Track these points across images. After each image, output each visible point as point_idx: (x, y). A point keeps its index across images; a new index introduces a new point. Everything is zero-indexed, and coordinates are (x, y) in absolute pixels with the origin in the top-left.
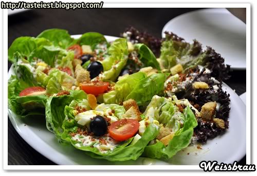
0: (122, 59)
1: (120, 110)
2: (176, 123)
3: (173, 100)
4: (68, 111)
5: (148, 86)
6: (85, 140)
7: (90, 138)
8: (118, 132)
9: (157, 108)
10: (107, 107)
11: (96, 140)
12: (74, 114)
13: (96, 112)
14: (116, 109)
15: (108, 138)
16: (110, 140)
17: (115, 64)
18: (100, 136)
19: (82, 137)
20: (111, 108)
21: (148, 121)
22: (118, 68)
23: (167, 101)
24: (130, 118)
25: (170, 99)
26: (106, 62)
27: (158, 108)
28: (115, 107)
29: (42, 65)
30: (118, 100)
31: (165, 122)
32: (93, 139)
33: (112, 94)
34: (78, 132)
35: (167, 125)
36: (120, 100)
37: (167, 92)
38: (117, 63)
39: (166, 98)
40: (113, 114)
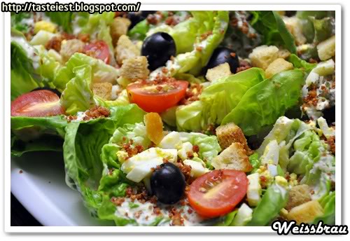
0: (214, 31)
1: (209, 146)
2: (322, 179)
3: (318, 126)
4: (108, 153)
5: (268, 98)
6: (141, 212)
7: (150, 208)
8: (206, 201)
9: (284, 142)
10: (185, 139)
11: (162, 211)
12: (120, 160)
13: (163, 151)
14: (202, 144)
15: (186, 208)
16: (190, 212)
17: (201, 41)
18: (170, 203)
19: (136, 206)
20: (192, 141)
21: (267, 174)
22: (206, 50)
23: (307, 128)
24: (231, 167)
25: (313, 123)
26: (182, 34)
27: (286, 144)
28: (200, 140)
29: (46, 29)
30: (206, 123)
31: (300, 172)
32: (157, 210)
33: (195, 109)
34: (127, 195)
35: (304, 179)
36: (209, 122)
37: (306, 108)
38: (204, 38)
39: (303, 123)
40: (195, 155)
